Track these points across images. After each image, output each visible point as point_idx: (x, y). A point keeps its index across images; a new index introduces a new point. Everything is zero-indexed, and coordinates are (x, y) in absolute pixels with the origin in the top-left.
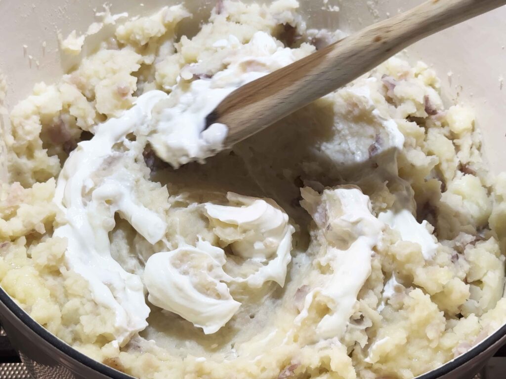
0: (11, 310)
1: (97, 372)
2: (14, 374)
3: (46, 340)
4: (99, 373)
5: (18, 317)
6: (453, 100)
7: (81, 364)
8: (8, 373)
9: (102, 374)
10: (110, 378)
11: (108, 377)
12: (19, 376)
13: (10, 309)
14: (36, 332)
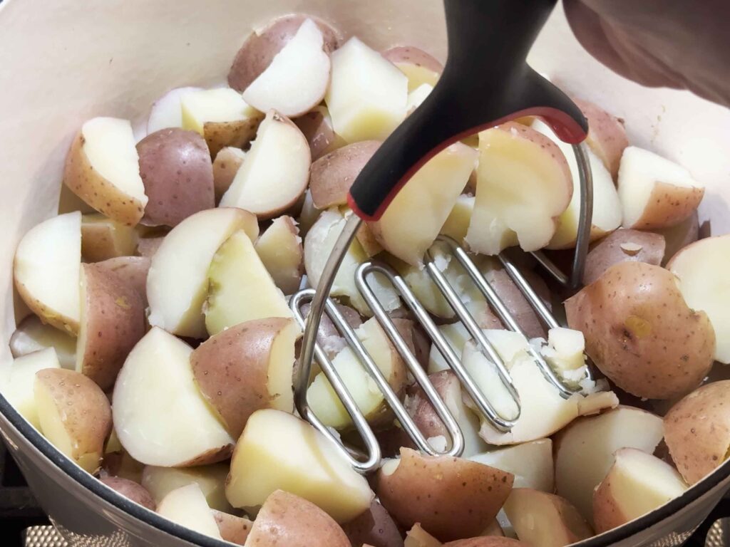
0: (47, 456)
1: (177, 538)
2: (52, 540)
3: (99, 495)
4: (180, 539)
5: (57, 465)
6: (652, 126)
7: (153, 527)
8: (43, 539)
9: (183, 541)
10: (196, 545)
11: (192, 544)
12: (59, 544)
13: (44, 454)
14: (84, 485)
